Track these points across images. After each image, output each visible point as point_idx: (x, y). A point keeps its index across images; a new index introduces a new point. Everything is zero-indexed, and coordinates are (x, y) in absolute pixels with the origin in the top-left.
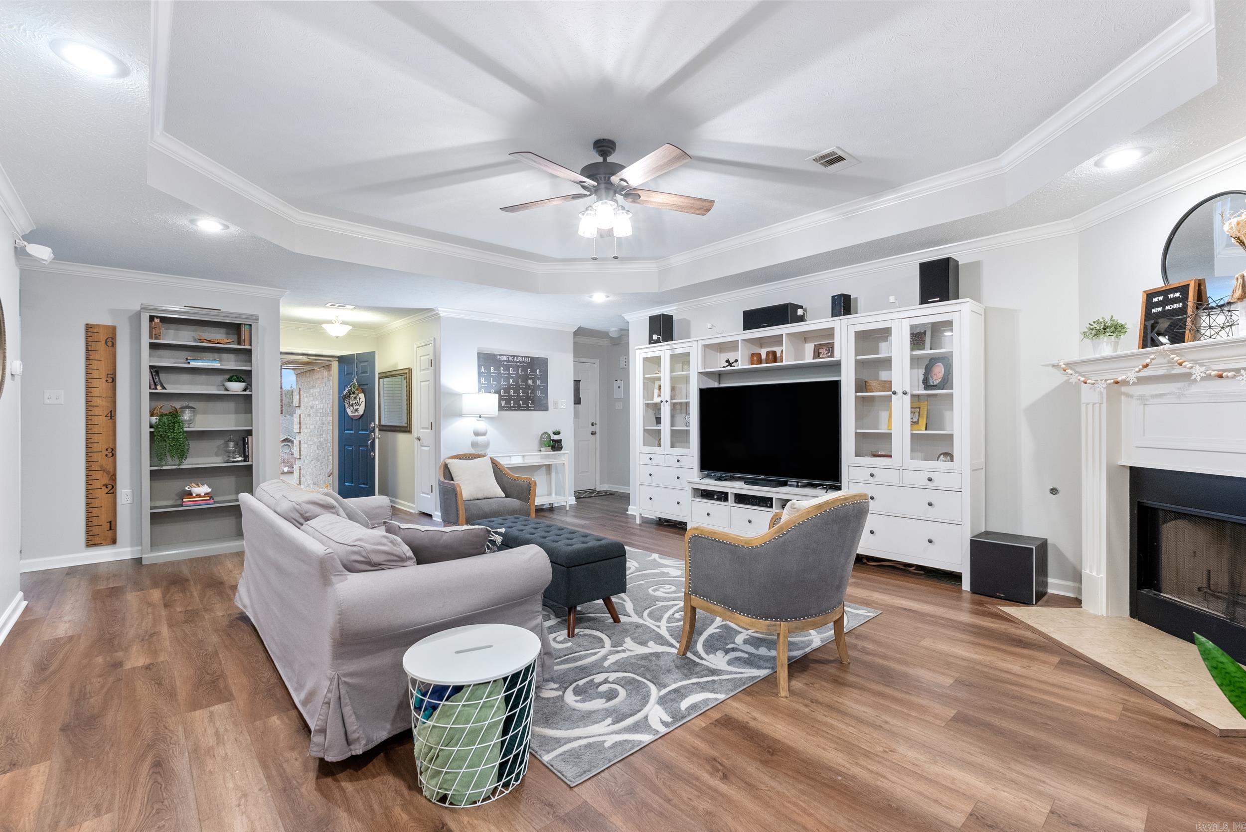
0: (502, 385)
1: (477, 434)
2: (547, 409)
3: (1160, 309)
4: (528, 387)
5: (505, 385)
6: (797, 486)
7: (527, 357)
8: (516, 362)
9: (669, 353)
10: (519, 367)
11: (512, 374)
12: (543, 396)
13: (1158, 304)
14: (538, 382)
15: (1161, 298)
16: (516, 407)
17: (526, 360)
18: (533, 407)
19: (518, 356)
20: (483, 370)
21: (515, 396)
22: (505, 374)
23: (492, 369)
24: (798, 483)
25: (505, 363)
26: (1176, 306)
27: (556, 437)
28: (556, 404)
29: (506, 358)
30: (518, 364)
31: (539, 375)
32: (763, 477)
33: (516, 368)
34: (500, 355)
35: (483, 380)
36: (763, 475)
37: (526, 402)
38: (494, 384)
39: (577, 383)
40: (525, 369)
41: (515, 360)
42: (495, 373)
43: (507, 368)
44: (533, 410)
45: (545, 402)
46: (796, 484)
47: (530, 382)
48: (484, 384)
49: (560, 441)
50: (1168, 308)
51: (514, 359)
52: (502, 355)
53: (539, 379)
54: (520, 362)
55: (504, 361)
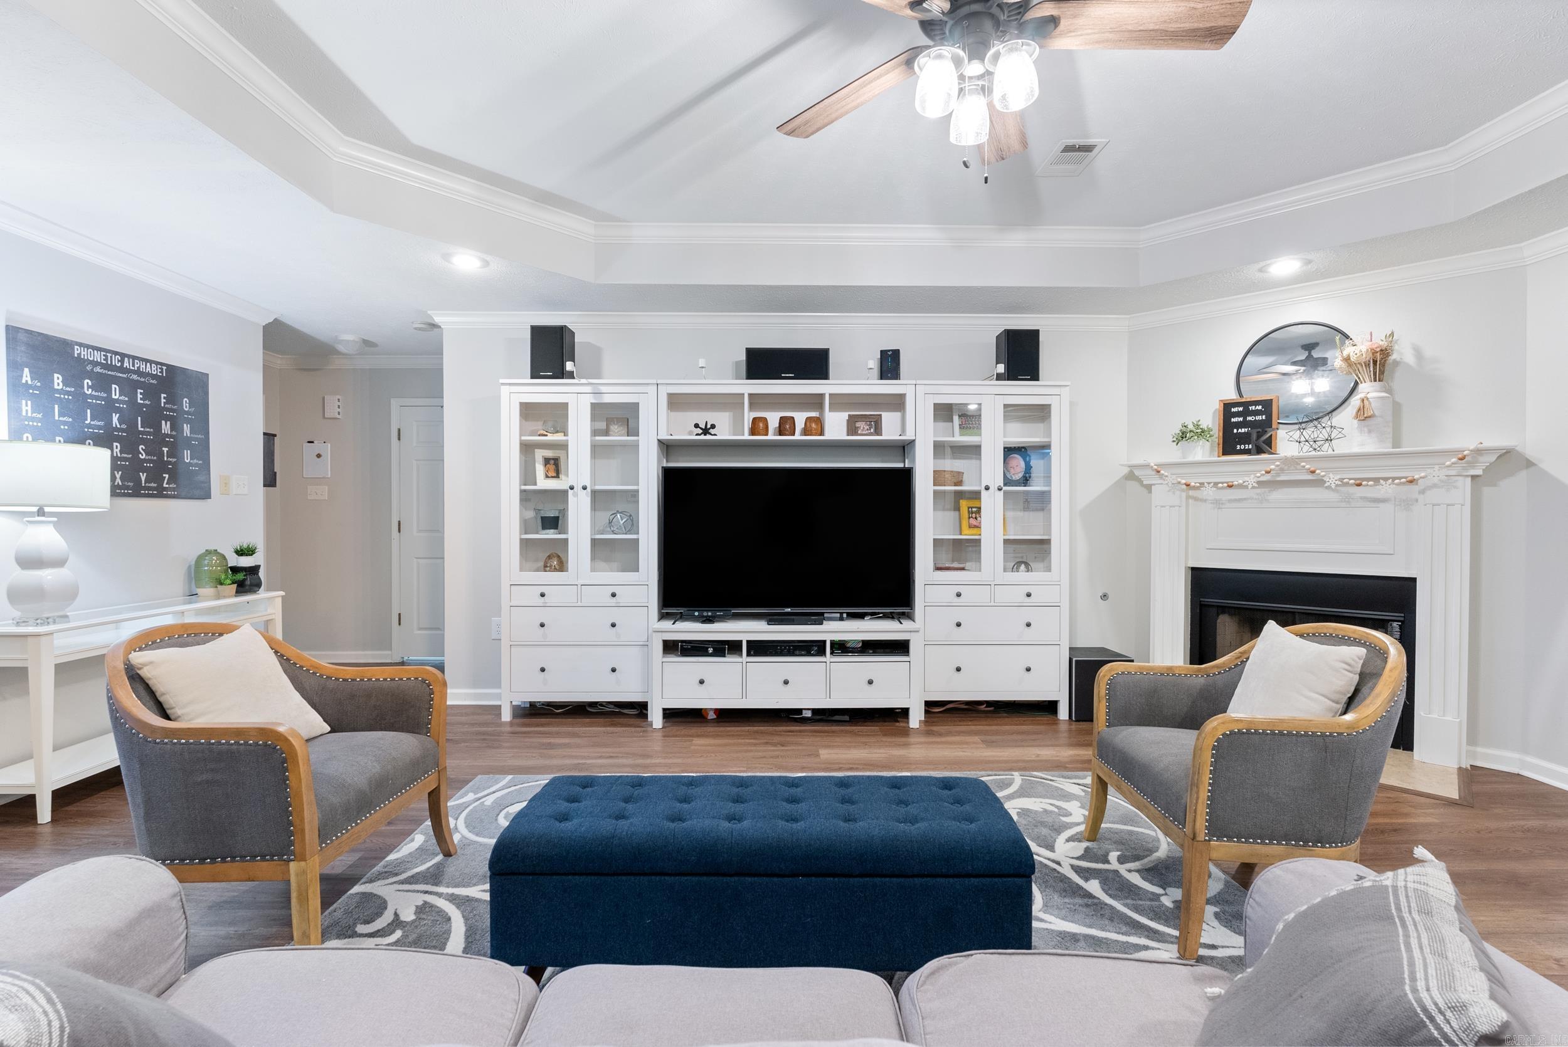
0: (89, 426)
1: (29, 561)
2: (207, 495)
3: (1241, 419)
4: (161, 440)
5: (99, 427)
6: (841, 619)
7: (157, 363)
8: (128, 371)
9: (592, 399)
10: (136, 385)
11: (117, 401)
12: (196, 465)
13: (1238, 414)
14: (187, 429)
15: (1241, 409)
16: (128, 488)
17: (155, 370)
18: (174, 489)
19: (134, 358)
20: (26, 376)
21: (125, 459)
22: (97, 398)
23: (58, 380)
24: (841, 614)
25: (98, 369)
26: (1259, 418)
27: (245, 562)
28: (226, 482)
29: (98, 357)
30: (135, 377)
31: (188, 413)
32: (789, 610)
33: (128, 387)
34: (81, 345)
35: (26, 407)
36: (788, 607)
37: (155, 475)
38: (65, 423)
39: (269, 437)
40: (152, 393)
41: (126, 364)
42: (68, 393)
43: (103, 383)
44: (174, 497)
45: (201, 478)
46: (838, 615)
47: (166, 427)
48: (33, 419)
49: (254, 570)
50: (1249, 418)
51: (122, 361)
52: (88, 347)
53: (188, 421)
54: (138, 372)
55: (96, 364)
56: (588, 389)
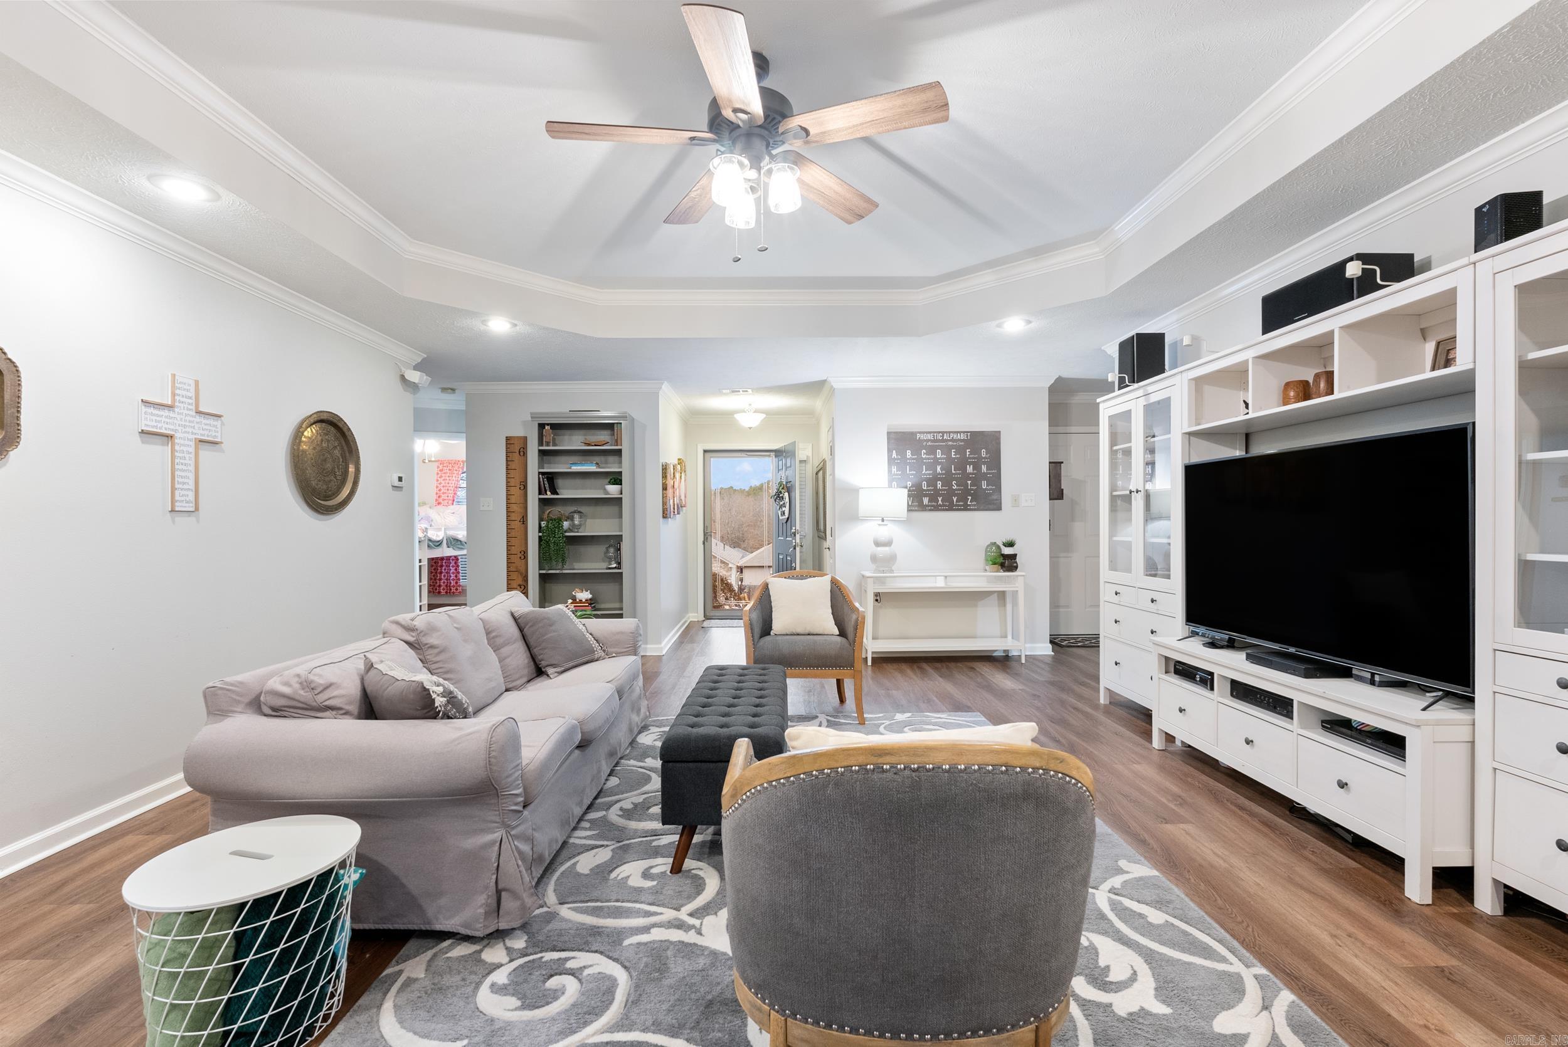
0: (925, 474)
1: (878, 544)
2: (999, 508)
4: (967, 476)
5: (929, 474)
7: (964, 432)
8: (947, 440)
9: (1142, 402)
10: (950, 448)
11: (940, 458)
12: (991, 489)
14: (984, 468)
16: (946, 506)
17: (963, 437)
18: (975, 505)
19: (950, 432)
20: (894, 455)
21: (944, 490)
22: (928, 459)
23: (909, 453)
25: (929, 443)
27: (1007, 551)
28: (1016, 501)
29: (930, 437)
30: (950, 443)
31: (985, 458)
33: (947, 450)
34: (920, 433)
35: (894, 469)
37: (963, 498)
38: (912, 475)
39: (1055, 465)
40: (960, 450)
41: (945, 437)
42: (914, 459)
43: (932, 450)
44: (975, 510)
45: (995, 497)
47: (970, 469)
48: (897, 475)
49: (1014, 556)
51: (943, 436)
52: (924, 433)
53: (984, 463)
54: (953, 440)
55: (928, 441)
56: (1140, 393)
